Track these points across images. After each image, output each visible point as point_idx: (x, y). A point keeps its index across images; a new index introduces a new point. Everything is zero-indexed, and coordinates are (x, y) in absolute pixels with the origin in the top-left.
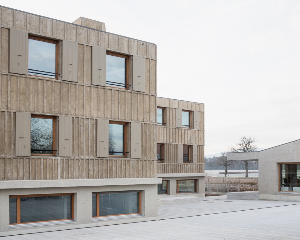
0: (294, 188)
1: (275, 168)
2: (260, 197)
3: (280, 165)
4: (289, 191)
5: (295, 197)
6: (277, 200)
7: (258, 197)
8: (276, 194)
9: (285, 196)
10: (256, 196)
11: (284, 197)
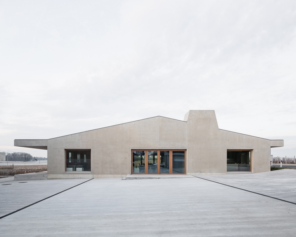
0: (77, 169)
1: (63, 154)
2: (49, 177)
3: (67, 151)
4: (73, 170)
5: (80, 175)
6: (65, 178)
7: (46, 177)
8: (63, 173)
9: (72, 175)
10: (45, 176)
11: (70, 176)
